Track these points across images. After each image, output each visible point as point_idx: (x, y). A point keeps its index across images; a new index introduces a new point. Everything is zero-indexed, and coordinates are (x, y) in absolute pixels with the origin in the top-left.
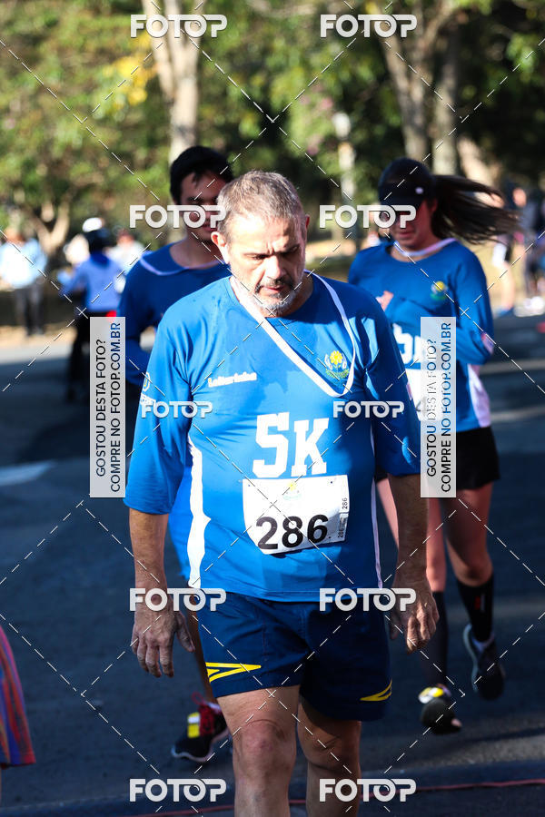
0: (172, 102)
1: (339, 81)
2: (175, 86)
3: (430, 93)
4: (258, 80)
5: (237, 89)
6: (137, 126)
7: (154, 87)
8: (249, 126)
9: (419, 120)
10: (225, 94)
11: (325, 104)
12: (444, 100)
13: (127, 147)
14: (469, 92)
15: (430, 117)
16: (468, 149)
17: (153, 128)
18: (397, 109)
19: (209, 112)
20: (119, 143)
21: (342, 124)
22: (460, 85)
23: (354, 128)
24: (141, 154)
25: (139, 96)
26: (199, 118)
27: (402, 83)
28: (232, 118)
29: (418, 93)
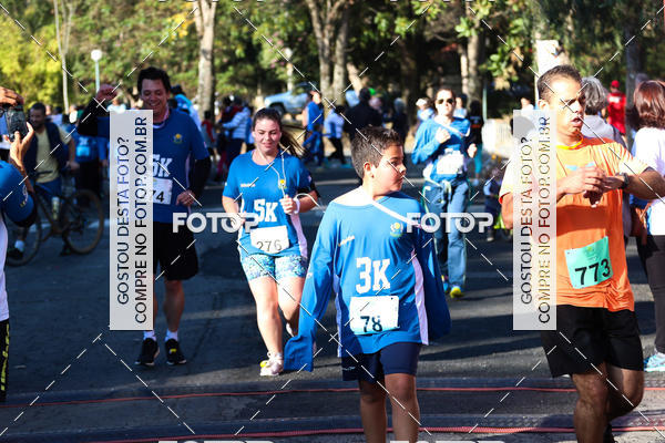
0: (201, 37)
1: (286, 31)
2: (203, 30)
3: (333, 40)
4: (245, 29)
5: (234, 33)
6: (183, 49)
7: (192, 29)
8: (239, 52)
9: (327, 52)
10: (229, 35)
11: (280, 43)
12: (339, 45)
13: (178, 59)
14: (354, 40)
15: (332, 53)
16: (352, 69)
17: (192, 51)
18: (316, 47)
19: (219, 43)
20: (174, 57)
21: (288, 53)
22: (348, 37)
23: (294, 55)
24: (185, 63)
25: (184, 33)
26: (214, 47)
27: (319, 35)
28: (233, 47)
29: (326, 42)
